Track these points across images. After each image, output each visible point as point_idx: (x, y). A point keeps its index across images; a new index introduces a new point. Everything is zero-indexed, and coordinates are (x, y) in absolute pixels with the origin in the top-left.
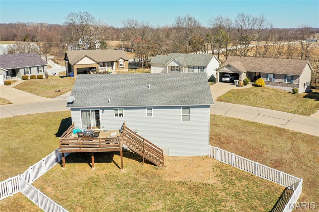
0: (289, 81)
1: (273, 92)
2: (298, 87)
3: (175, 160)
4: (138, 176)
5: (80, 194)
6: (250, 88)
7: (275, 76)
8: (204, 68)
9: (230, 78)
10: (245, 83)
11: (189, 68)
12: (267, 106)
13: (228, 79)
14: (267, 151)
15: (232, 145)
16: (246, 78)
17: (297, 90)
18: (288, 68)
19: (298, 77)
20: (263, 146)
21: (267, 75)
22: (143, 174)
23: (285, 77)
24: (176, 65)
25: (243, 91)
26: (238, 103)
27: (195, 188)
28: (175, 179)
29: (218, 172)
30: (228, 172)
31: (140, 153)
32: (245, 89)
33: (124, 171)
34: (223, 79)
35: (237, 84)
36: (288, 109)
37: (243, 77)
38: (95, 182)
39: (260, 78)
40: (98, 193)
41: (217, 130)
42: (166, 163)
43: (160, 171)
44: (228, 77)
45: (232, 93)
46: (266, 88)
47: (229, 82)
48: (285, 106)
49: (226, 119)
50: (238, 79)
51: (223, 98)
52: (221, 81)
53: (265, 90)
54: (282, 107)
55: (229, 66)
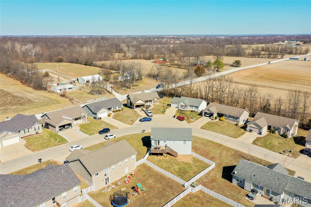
0: (235, 119)
1: (227, 124)
2: (239, 122)
3: (181, 155)
4: (171, 160)
5: (157, 163)
6: (217, 121)
7: (230, 116)
8: (198, 107)
9: (209, 114)
10: (216, 118)
11: (190, 106)
12: (222, 132)
13: (208, 115)
14: (211, 154)
15: (200, 151)
16: (217, 115)
17: (238, 124)
18: (235, 113)
19: (239, 118)
20: (210, 151)
21: (226, 116)
22: (172, 159)
23: (233, 117)
24: (184, 105)
25: (213, 123)
26: (209, 130)
27: (186, 164)
28: (180, 161)
29: (193, 160)
30: (196, 160)
31: (171, 153)
32: (215, 122)
33: (167, 158)
34: (206, 115)
35: (212, 118)
36: (229, 134)
37: (215, 115)
38: (160, 161)
39: (223, 116)
40: (161, 163)
41: (196, 145)
42: (178, 156)
43: (176, 159)
44: (208, 114)
45: (209, 124)
46: (225, 122)
47: (209, 117)
48: (229, 133)
49: (202, 139)
50: (212, 116)
51: (204, 127)
52: (205, 116)
53: (224, 123)
54: (228, 133)
55: (208, 110)
